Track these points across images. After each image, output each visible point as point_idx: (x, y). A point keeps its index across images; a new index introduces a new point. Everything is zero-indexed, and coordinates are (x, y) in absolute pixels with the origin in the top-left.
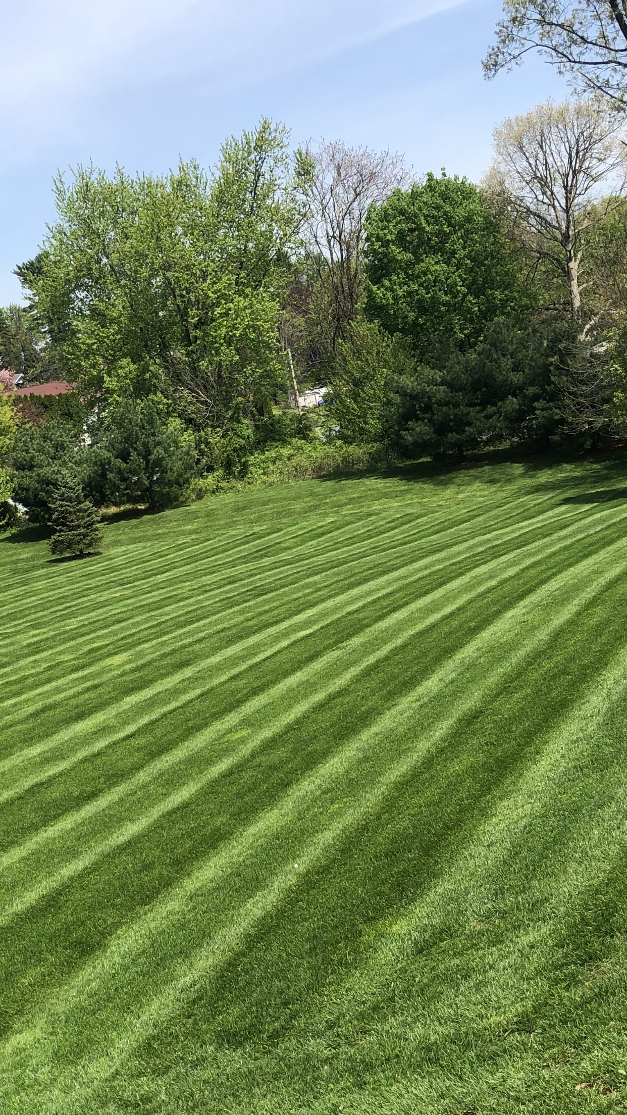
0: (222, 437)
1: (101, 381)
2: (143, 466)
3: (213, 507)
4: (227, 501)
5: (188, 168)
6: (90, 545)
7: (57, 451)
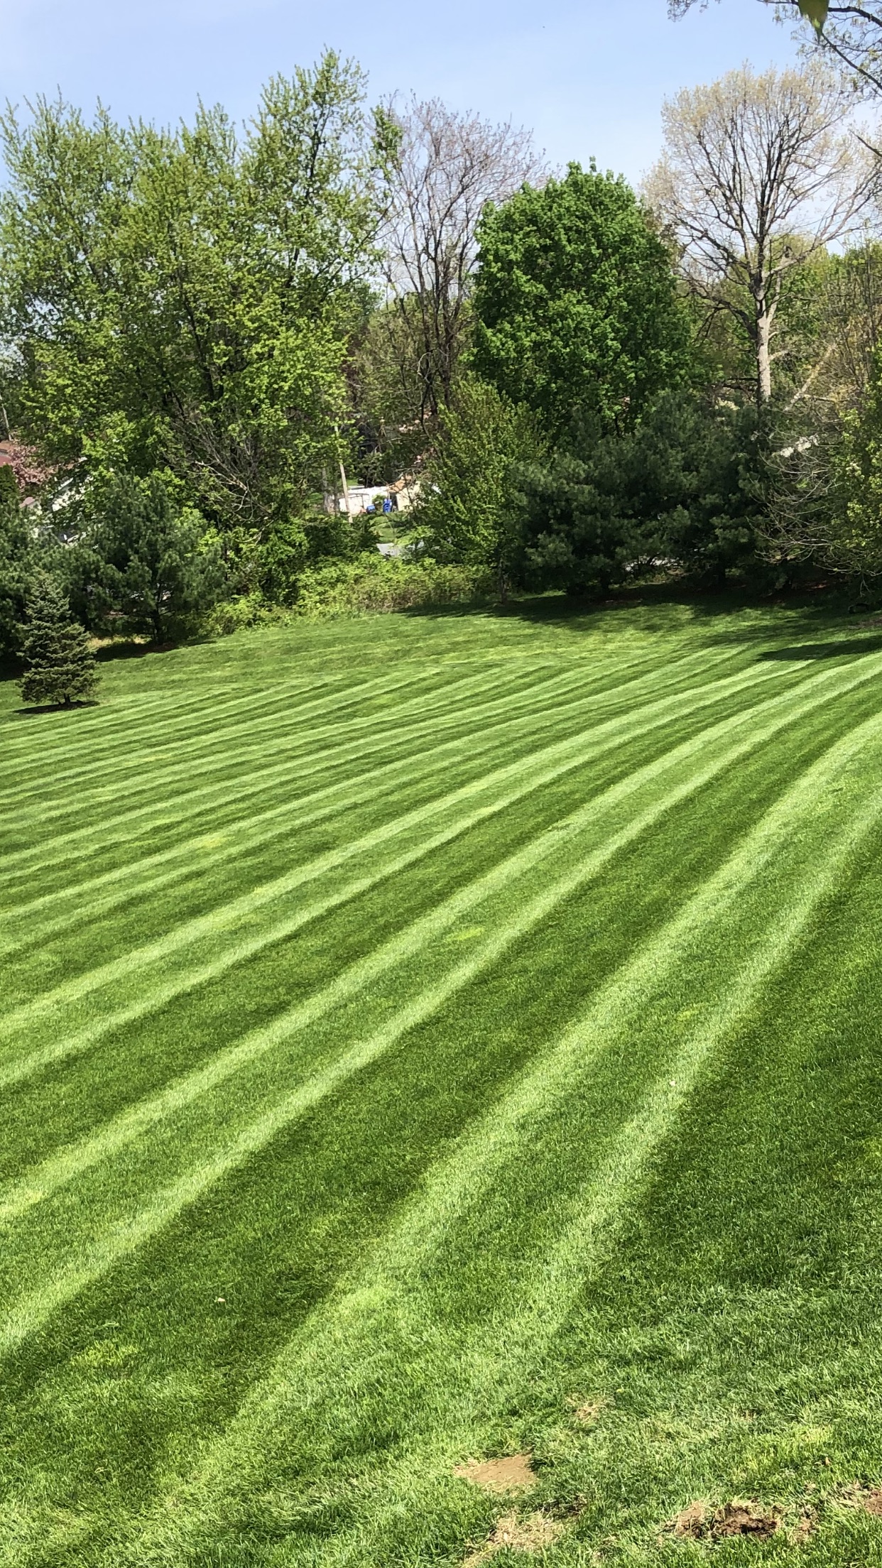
0: (260, 542)
1: (77, 446)
2: (148, 577)
3: (252, 646)
4: (271, 638)
5: (211, 120)
6: (80, 690)
7: (16, 548)
